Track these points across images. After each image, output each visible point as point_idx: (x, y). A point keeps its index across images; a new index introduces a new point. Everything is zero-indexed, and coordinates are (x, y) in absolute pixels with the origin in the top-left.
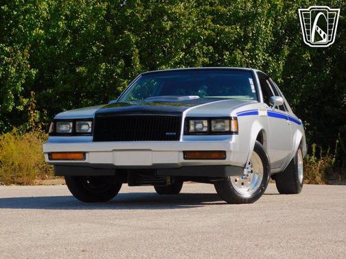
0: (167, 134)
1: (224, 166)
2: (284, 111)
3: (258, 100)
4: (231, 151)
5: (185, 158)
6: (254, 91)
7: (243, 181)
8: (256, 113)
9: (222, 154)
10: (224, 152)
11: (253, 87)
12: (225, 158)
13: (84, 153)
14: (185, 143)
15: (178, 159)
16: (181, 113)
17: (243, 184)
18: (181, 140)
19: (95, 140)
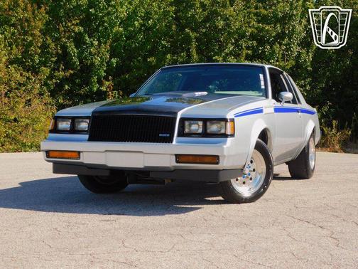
0: (160, 135)
1: (218, 171)
2: (296, 104)
3: (267, 97)
4: (225, 156)
5: (177, 162)
6: (263, 87)
7: (243, 180)
8: (260, 111)
9: (215, 159)
10: (217, 157)
11: (262, 83)
12: (218, 163)
13: (79, 152)
14: (178, 146)
15: (170, 162)
16: (176, 113)
17: (244, 183)
18: (174, 143)
19: (91, 139)
